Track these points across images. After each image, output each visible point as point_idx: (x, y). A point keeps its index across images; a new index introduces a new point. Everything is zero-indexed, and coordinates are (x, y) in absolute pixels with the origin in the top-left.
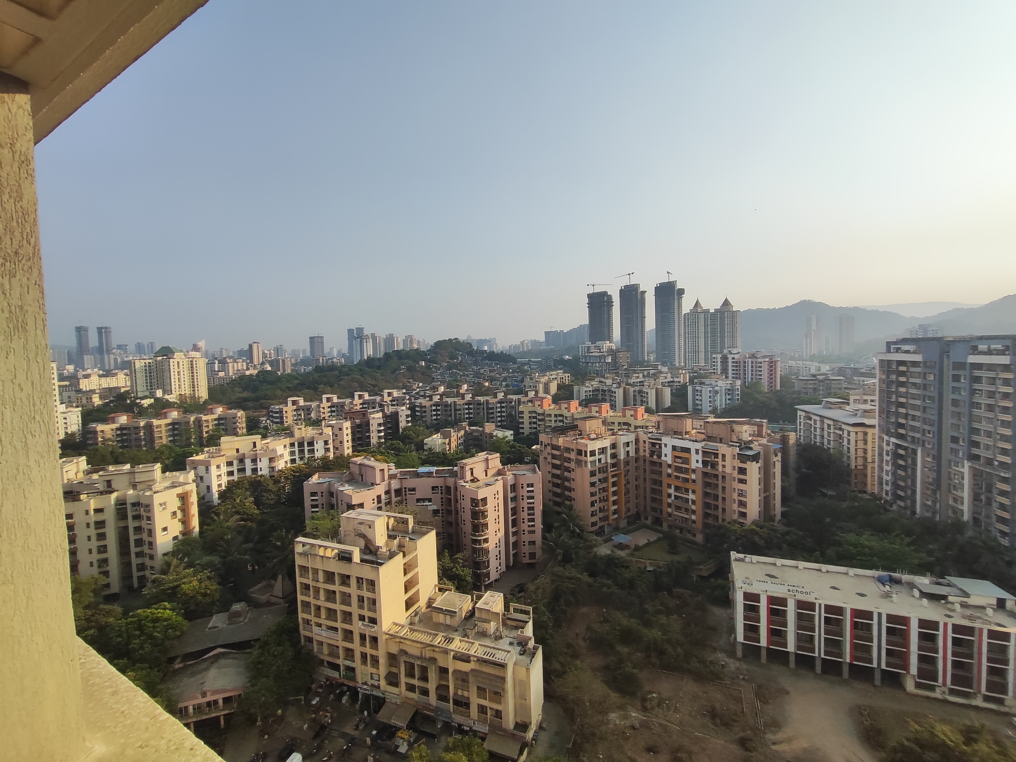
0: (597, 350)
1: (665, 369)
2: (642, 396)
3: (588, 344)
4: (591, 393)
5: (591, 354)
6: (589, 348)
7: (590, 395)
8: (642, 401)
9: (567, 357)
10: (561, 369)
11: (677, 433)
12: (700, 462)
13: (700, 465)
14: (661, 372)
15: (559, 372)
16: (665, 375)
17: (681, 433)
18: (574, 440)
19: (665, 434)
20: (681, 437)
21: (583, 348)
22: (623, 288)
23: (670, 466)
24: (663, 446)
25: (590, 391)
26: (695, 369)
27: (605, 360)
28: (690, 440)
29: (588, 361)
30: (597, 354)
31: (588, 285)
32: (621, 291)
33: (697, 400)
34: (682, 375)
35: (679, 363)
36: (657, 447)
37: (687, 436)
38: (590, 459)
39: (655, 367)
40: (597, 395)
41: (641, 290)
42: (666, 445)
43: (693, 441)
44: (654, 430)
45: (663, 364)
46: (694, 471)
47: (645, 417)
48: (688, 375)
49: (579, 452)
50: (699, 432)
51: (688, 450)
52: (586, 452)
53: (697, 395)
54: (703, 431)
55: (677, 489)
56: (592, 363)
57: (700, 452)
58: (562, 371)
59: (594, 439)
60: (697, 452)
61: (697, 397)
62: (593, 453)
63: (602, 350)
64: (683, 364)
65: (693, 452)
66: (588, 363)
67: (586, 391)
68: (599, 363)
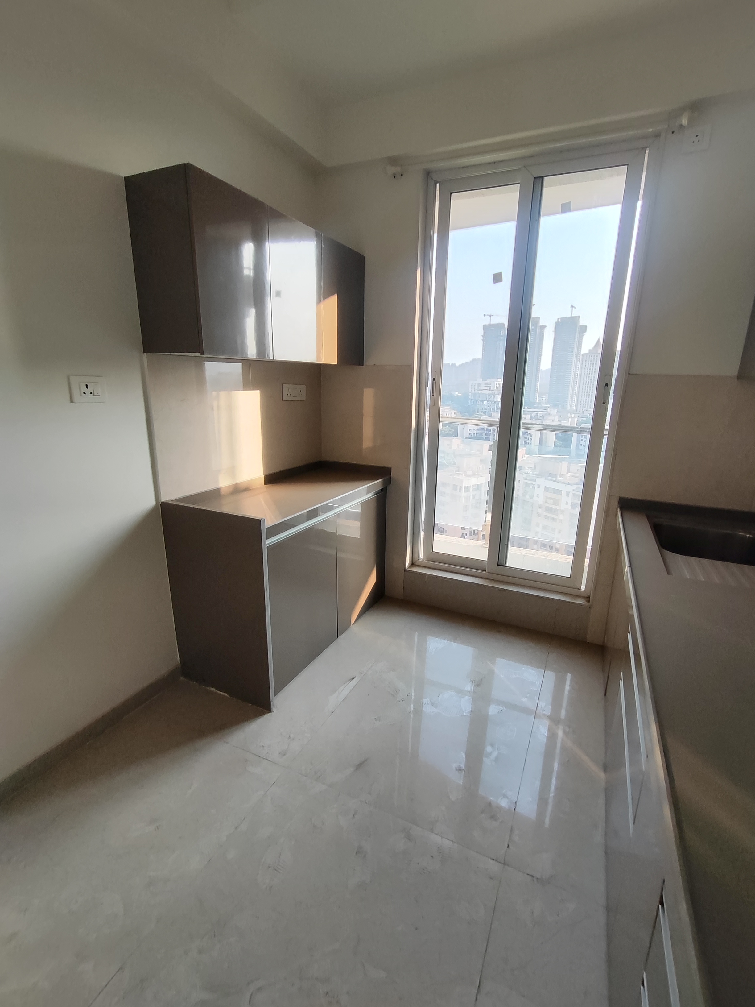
0: (486, 388)
1: (554, 412)
3: (479, 380)
4: (475, 432)
5: (480, 392)
6: (479, 385)
9: (457, 393)
10: (449, 405)
14: (549, 415)
16: (553, 418)
21: (474, 385)
23: (540, 506)
24: (536, 486)
25: (474, 429)
26: (585, 414)
27: (493, 399)
28: (563, 483)
30: (487, 392)
31: (485, 315)
33: (581, 445)
34: (570, 419)
35: (571, 406)
36: (531, 487)
38: (463, 494)
39: (545, 408)
40: (481, 434)
41: (541, 324)
42: (539, 486)
44: (530, 472)
45: (554, 406)
46: (563, 512)
47: (525, 458)
48: (576, 419)
49: (455, 487)
50: (573, 476)
51: (559, 492)
52: (461, 488)
54: (578, 475)
55: (544, 528)
56: (481, 401)
57: (571, 495)
58: (448, 408)
59: (469, 476)
63: (492, 389)
64: (574, 408)
66: (477, 400)
67: (470, 429)
68: (488, 401)
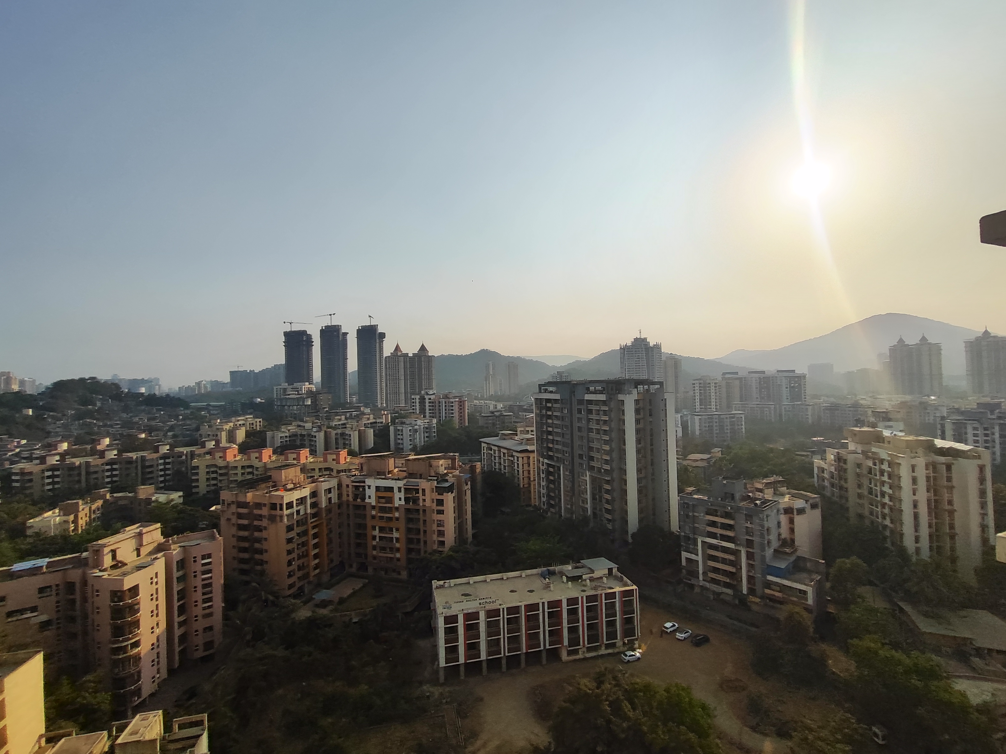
0: (294, 392)
1: (368, 410)
2: (344, 439)
3: (285, 385)
4: (288, 439)
5: (287, 397)
6: (285, 390)
7: (286, 441)
8: (344, 444)
9: (259, 400)
10: (250, 414)
11: (381, 474)
12: (403, 499)
13: (403, 502)
14: (364, 414)
15: (248, 417)
16: (368, 416)
17: (383, 473)
18: (267, 493)
19: (369, 475)
20: (383, 477)
21: (279, 390)
22: (324, 328)
23: (374, 507)
24: (367, 487)
25: (286, 437)
26: (396, 409)
27: (304, 402)
28: (393, 479)
29: (284, 404)
30: (295, 396)
31: (284, 322)
32: (322, 331)
33: (399, 439)
34: (384, 416)
35: (382, 404)
36: (361, 489)
37: (390, 475)
38: (286, 512)
39: (358, 409)
40: (295, 441)
41: (343, 331)
42: (369, 487)
43: (396, 479)
44: (357, 473)
45: (366, 406)
46: (397, 509)
47: (348, 460)
48: (390, 415)
49: (273, 506)
50: (400, 471)
51: (391, 489)
52: (281, 505)
53: (399, 434)
54: (405, 469)
55: (382, 529)
56: (289, 406)
57: (403, 490)
58: (252, 416)
59: (291, 490)
60: (399, 488)
61: (399, 437)
62: (290, 505)
63: (300, 392)
64: (385, 405)
65: (396, 490)
66: (284, 406)
67: (281, 437)
68: (297, 406)
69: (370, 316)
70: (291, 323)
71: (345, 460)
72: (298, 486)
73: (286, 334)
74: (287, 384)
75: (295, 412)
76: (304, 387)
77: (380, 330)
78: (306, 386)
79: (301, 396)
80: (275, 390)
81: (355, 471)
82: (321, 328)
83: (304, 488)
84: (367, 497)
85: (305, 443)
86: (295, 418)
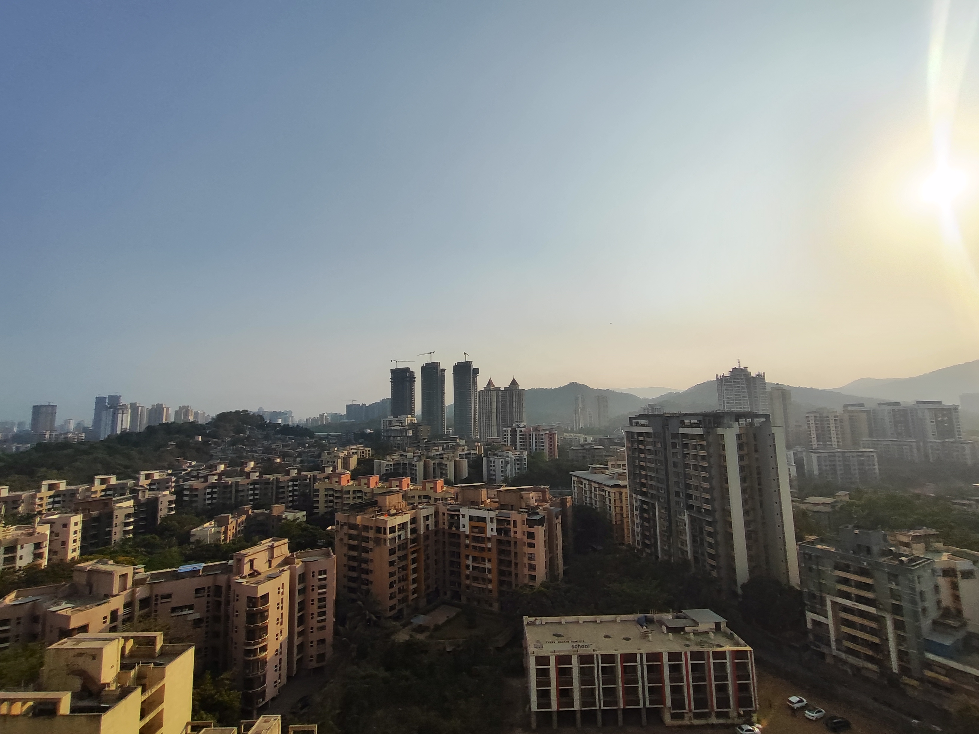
0: (398, 424)
1: (463, 442)
2: (441, 469)
3: (391, 417)
4: (392, 467)
5: (392, 428)
6: (391, 422)
7: (391, 469)
8: (441, 473)
9: (369, 431)
10: (361, 443)
11: (474, 503)
12: (495, 530)
13: (495, 533)
14: (459, 445)
15: (359, 446)
16: (463, 447)
17: (477, 503)
18: (373, 517)
19: (463, 505)
20: (477, 507)
21: (385, 422)
22: (424, 365)
23: (467, 537)
24: (461, 516)
25: (391, 465)
26: (489, 441)
27: (406, 433)
28: (485, 510)
29: (389, 435)
30: (399, 428)
31: (392, 361)
32: (423, 368)
33: (492, 470)
34: (478, 448)
36: (456, 518)
37: (483, 505)
38: (389, 536)
39: (455, 439)
40: (398, 469)
41: (441, 368)
42: (464, 516)
43: (488, 510)
44: (453, 502)
45: (461, 437)
46: (489, 539)
47: (444, 489)
48: (483, 447)
49: (379, 530)
50: (492, 501)
51: (483, 519)
52: (385, 529)
53: (491, 466)
54: (497, 500)
55: (475, 559)
57: (495, 520)
58: (362, 445)
59: (393, 515)
60: (492, 519)
61: (491, 468)
62: (392, 530)
63: (403, 424)
64: (478, 437)
65: (488, 520)
67: (386, 465)
68: (400, 436)
69: (465, 354)
70: (397, 362)
71: (442, 489)
72: (400, 511)
73: (393, 371)
74: (392, 417)
75: (399, 442)
76: (406, 419)
77: (474, 366)
78: (408, 419)
79: (404, 427)
80: (382, 422)
81: (450, 500)
82: (422, 366)
83: (405, 514)
84: (461, 526)
85: (407, 471)
86: (398, 448)
